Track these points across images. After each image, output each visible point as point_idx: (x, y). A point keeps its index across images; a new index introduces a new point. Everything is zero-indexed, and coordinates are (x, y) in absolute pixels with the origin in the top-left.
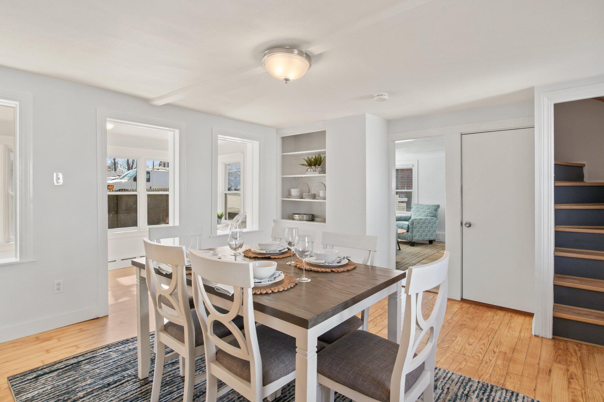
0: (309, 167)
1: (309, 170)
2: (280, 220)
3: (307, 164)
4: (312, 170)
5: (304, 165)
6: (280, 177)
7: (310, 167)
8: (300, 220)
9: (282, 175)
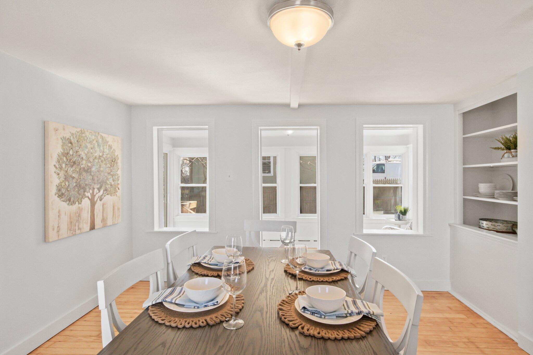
0: (505, 151)
1: (506, 155)
2: (459, 226)
3: (503, 147)
4: (511, 156)
5: (498, 148)
6: (459, 168)
7: (508, 151)
8: (489, 230)
9: (463, 165)
